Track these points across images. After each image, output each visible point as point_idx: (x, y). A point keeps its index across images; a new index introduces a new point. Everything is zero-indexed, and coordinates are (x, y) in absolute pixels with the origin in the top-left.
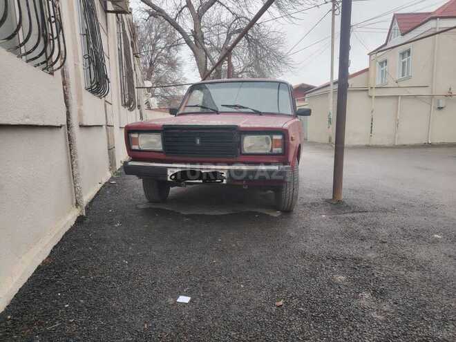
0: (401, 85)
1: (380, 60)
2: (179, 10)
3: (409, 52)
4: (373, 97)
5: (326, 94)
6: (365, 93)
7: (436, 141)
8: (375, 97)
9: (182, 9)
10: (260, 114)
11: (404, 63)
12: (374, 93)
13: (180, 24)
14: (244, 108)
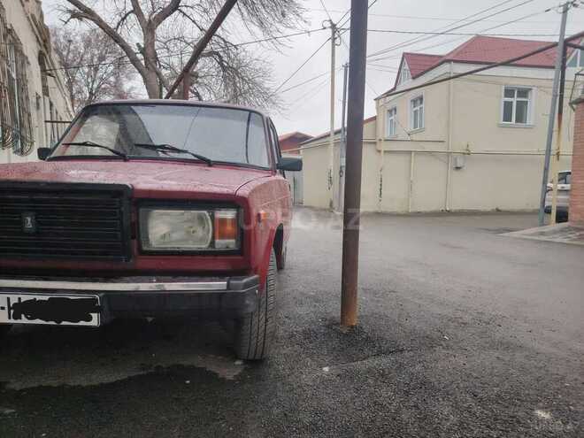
0: (414, 139)
1: (389, 107)
2: (123, 16)
3: (421, 99)
4: (382, 153)
5: (325, 146)
6: (373, 146)
7: (454, 207)
8: (385, 152)
9: (127, 15)
10: (209, 163)
11: (415, 112)
12: (384, 147)
13: (123, 36)
14: (179, 151)
